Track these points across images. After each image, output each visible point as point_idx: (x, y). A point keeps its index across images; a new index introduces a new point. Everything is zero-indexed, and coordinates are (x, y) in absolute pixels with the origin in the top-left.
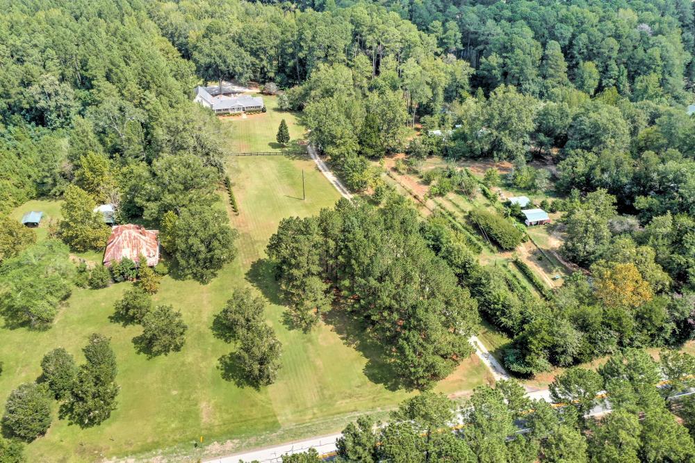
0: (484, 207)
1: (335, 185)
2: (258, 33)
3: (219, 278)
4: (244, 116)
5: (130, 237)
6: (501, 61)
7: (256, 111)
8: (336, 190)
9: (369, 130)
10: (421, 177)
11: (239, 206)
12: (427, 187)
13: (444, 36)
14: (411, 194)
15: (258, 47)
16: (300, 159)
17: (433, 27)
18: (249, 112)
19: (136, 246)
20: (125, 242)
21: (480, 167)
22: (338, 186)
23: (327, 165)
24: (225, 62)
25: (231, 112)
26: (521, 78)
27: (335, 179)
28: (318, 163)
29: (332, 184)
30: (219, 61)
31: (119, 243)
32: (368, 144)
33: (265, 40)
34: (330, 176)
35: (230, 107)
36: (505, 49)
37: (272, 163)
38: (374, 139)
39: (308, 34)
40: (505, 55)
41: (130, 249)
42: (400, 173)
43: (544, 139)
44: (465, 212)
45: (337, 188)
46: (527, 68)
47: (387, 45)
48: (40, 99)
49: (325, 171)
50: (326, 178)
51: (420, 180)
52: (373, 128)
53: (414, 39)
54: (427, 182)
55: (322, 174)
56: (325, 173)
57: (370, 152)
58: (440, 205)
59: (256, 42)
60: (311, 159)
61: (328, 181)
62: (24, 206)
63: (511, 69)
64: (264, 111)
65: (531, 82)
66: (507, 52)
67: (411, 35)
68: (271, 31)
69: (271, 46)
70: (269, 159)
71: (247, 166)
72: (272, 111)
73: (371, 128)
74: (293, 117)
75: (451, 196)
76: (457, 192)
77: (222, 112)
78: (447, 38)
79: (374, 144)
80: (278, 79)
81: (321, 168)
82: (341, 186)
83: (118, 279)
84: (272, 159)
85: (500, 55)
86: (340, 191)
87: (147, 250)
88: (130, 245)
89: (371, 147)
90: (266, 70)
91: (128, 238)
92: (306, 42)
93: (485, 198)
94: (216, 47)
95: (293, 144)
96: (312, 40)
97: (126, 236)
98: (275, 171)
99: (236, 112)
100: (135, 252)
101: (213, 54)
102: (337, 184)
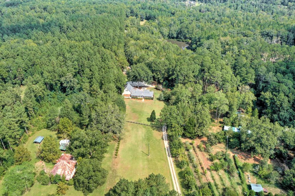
0: (236, 184)
1: (166, 150)
2: (159, 64)
3: (93, 194)
4: (143, 100)
5: (63, 164)
6: (271, 96)
7: (149, 99)
8: (166, 153)
9: (189, 125)
10: (210, 156)
11: (120, 152)
12: (211, 162)
13: (246, 76)
14: (201, 165)
15: (157, 69)
16: (157, 130)
17: (241, 70)
18: (146, 99)
19: (64, 169)
20: (60, 166)
21: (244, 156)
22: (168, 151)
23: (167, 137)
24: (140, 75)
25: (138, 97)
26: (280, 108)
27: (168, 146)
28: (164, 134)
29: (165, 149)
30: (137, 75)
31: (58, 166)
32: (188, 132)
33: (161, 67)
34: (166, 143)
35: (138, 95)
36: (275, 90)
37: (144, 130)
38: (191, 130)
39: (178, 68)
40: (274, 93)
41: (61, 170)
42: (201, 150)
43: (282, 150)
44: (224, 186)
45: (167, 152)
46: (285, 104)
47: (213, 79)
48: (64, 82)
49: (165, 140)
50: (164, 144)
51: (209, 157)
52: (192, 124)
53: (228, 78)
54: (211, 160)
55: (163, 142)
56: (165, 141)
57: (188, 135)
58: (213, 177)
59: (156, 67)
60: (162, 131)
61: (164, 147)
62: (41, 131)
63: (276, 102)
64: (152, 99)
65: (285, 111)
66: (276, 92)
67: (226, 75)
68: (164, 63)
69: (163, 69)
70: (144, 127)
71: (133, 129)
72: (156, 99)
73: (191, 124)
74: (164, 104)
75: (221, 172)
76: (225, 170)
77: (135, 97)
78: (247, 77)
79: (191, 132)
80: (164, 83)
81: (164, 138)
82: (169, 151)
83: (53, 183)
84: (145, 127)
85: (272, 92)
86: (167, 154)
87: (68, 172)
88: (62, 168)
89: (190, 133)
90: (159, 79)
91: (62, 164)
92: (176, 72)
93: (239, 178)
94: (138, 69)
95: (158, 121)
96: (179, 72)
97: (61, 164)
98: (143, 135)
99: (141, 98)
100: (63, 172)
101: (136, 72)
102: (168, 149)
